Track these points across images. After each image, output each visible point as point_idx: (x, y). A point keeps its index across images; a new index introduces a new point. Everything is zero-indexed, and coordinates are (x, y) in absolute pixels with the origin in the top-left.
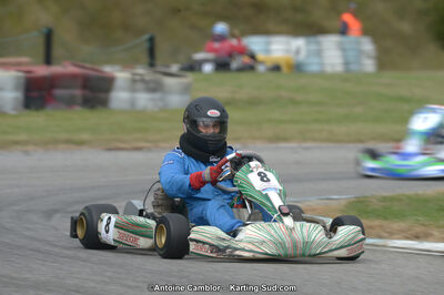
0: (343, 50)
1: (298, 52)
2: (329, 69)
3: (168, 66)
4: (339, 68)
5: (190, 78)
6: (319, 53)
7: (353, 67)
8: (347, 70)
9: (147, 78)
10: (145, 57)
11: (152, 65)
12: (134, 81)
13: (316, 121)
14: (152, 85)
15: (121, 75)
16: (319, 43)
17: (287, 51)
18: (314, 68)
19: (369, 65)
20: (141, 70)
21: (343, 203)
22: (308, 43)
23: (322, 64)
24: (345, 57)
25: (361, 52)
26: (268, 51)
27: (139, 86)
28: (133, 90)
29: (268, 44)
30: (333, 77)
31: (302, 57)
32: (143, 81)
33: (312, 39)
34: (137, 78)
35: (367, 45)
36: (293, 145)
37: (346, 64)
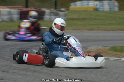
0: (109, 5)
1: (97, 5)
2: (105, 10)
3: (60, 9)
4: (108, 10)
5: (67, 12)
6: (103, 5)
7: (112, 10)
8: (111, 11)
9: (54, 12)
10: (54, 6)
11: (56, 8)
12: (51, 13)
13: (102, 25)
14: (56, 14)
15: (47, 11)
16: (102, 3)
17: (94, 5)
18: (101, 10)
19: (117, 9)
20: (53, 10)
21: (109, 47)
22: (100, 3)
23: (103, 9)
24: (110, 7)
25: (115, 5)
26: (88, 5)
27: (52, 14)
28: (50, 15)
29: (88, 3)
30: (106, 12)
31: (98, 7)
32: (53, 13)
33: (101, 2)
34: (52, 12)
35: (116, 4)
36: (95, 31)
37: (110, 9)
